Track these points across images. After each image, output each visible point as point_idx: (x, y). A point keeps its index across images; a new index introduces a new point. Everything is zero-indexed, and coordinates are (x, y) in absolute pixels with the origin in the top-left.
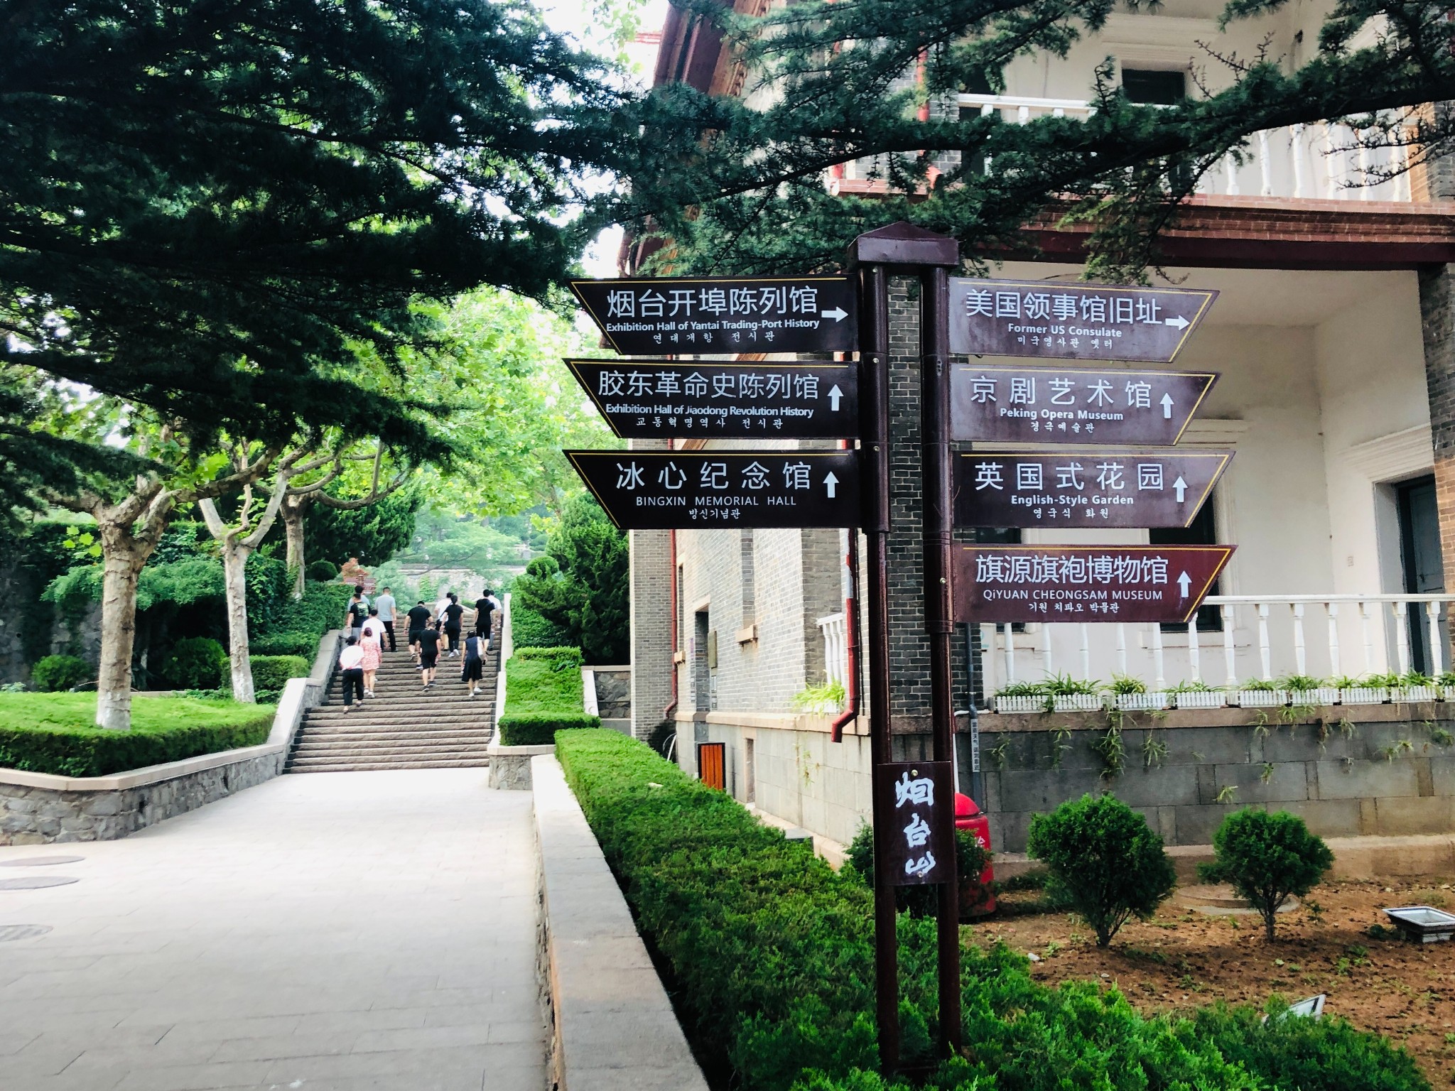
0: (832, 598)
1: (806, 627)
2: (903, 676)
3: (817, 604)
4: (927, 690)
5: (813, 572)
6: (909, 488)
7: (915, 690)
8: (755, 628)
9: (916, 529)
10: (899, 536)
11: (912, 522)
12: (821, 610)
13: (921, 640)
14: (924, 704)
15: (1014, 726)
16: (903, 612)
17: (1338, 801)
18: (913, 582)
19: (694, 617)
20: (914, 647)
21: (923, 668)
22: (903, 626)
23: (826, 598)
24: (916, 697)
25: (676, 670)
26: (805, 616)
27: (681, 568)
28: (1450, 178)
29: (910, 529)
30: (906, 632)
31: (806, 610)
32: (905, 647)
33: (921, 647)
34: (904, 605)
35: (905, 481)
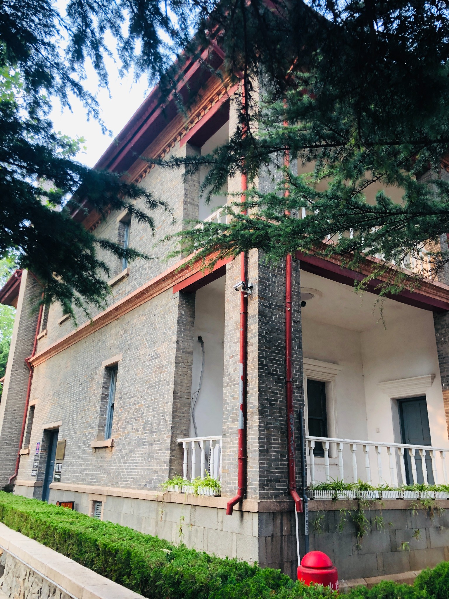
0: (185, 428)
1: (171, 443)
2: (273, 477)
3: (178, 431)
4: (284, 485)
5: (177, 413)
6: (276, 371)
7: (278, 485)
8: (113, 441)
9: (280, 394)
10: (273, 396)
11: (278, 390)
12: (179, 434)
13: (281, 456)
14: (282, 494)
15: (321, 508)
16: (274, 440)
17: (437, 548)
18: (278, 423)
19: (43, 432)
20: (278, 460)
21: (282, 473)
22: (274, 448)
23: (182, 428)
24: (278, 489)
25: (19, 458)
26: (172, 437)
27: (33, 407)
28: (447, 279)
29: (277, 393)
30: (275, 451)
31: (172, 433)
32: (275, 460)
33: (281, 460)
34: (274, 436)
35: (276, 367)
